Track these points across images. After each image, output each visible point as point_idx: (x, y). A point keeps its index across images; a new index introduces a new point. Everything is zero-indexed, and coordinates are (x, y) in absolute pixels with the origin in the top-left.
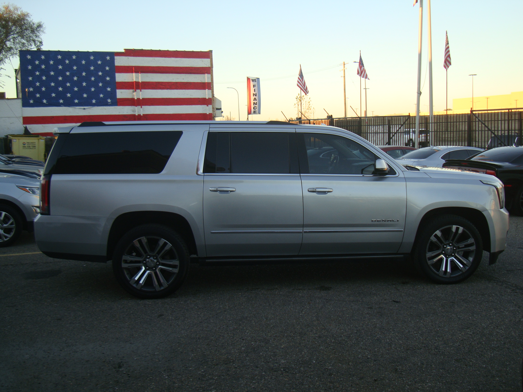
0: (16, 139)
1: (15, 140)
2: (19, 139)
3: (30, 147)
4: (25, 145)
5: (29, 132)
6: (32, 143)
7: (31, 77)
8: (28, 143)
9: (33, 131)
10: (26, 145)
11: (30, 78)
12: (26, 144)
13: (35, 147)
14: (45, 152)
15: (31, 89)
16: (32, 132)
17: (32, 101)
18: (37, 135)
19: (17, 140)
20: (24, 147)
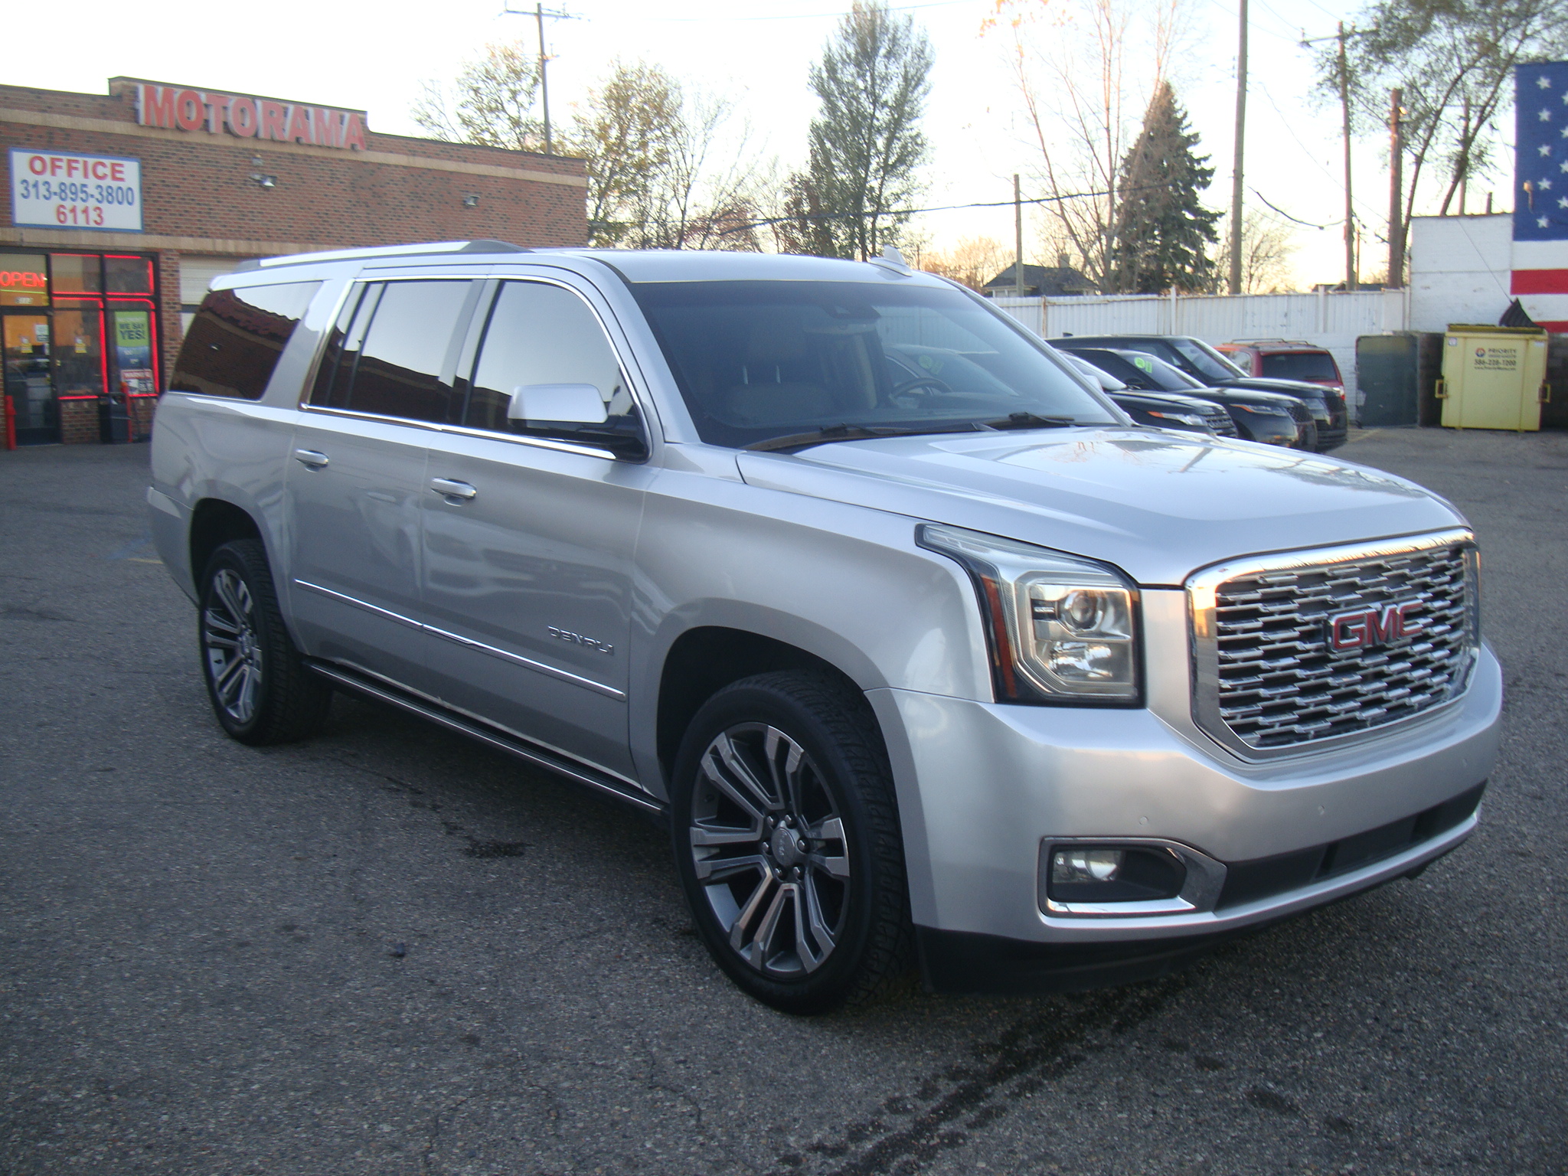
0: (1455, 338)
1: (1453, 342)
2: (1465, 338)
3: (1497, 362)
4: (1482, 355)
5: (1525, 315)
6: (1505, 351)
7: (1547, 144)
8: (1494, 351)
9: (1539, 315)
10: (1486, 358)
11: (1544, 150)
12: (1487, 353)
13: (1514, 363)
14: (1545, 382)
15: (1545, 184)
16: (1534, 318)
17: (1543, 222)
18: (1538, 328)
19: (1460, 341)
20: (1480, 362)
